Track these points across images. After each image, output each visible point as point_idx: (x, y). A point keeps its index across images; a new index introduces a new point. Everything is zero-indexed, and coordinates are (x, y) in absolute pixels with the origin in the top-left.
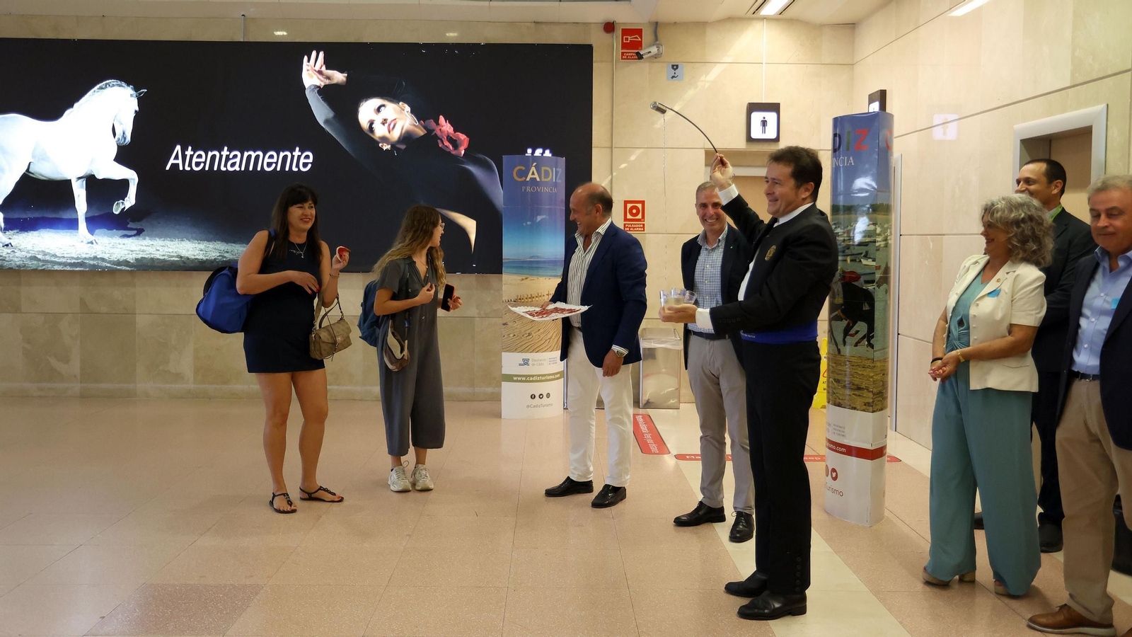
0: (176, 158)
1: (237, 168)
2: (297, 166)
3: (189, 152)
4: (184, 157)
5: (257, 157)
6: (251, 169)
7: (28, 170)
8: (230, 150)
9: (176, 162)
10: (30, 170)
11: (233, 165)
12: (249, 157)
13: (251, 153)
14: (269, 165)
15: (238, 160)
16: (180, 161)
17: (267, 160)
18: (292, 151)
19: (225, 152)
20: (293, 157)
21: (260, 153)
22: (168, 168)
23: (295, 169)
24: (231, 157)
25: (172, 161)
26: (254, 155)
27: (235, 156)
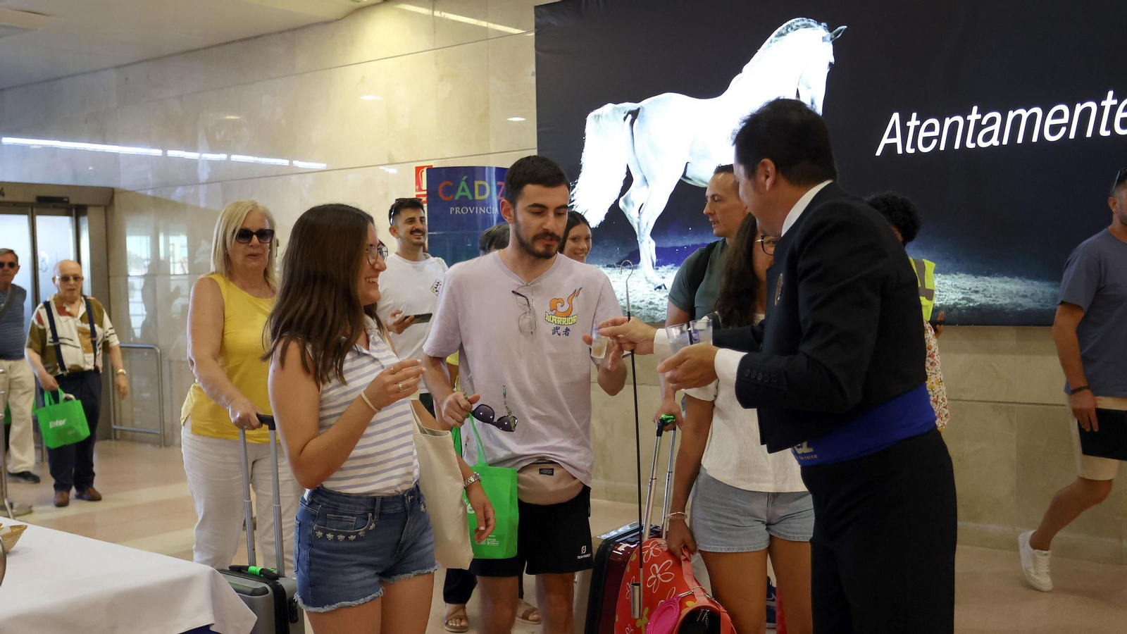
0: (892, 135)
1: (994, 141)
2: (1110, 126)
3: (913, 123)
4: (905, 131)
5: (1032, 118)
6: (1020, 140)
7: (684, 175)
8: (983, 112)
9: (892, 141)
10: (688, 175)
11: (988, 137)
12: (1018, 119)
13: (1021, 111)
14: (1054, 130)
15: (996, 127)
16: (898, 140)
17: (1050, 121)
18: (1099, 98)
19: (974, 116)
20: (1101, 110)
21: (1038, 111)
22: (878, 153)
23: (1104, 132)
24: (984, 122)
25: (885, 140)
26: (1025, 114)
27: (992, 121)
